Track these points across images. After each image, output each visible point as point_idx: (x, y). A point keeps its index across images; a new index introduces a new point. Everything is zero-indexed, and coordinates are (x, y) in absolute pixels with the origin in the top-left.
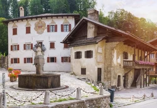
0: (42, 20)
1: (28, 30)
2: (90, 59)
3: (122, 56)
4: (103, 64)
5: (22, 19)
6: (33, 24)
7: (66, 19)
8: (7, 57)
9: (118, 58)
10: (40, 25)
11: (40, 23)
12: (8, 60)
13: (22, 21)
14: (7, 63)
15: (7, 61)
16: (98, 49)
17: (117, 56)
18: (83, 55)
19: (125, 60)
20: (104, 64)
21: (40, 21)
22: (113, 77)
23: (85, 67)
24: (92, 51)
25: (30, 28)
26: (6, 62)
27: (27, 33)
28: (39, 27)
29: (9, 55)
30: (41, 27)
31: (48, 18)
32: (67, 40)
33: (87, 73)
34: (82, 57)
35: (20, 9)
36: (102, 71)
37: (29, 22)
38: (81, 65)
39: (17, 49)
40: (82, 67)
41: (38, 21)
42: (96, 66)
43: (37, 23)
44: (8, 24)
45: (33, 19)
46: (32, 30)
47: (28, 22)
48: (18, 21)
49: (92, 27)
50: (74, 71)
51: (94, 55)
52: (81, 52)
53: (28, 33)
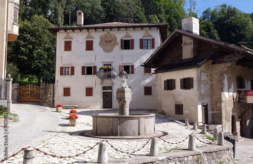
0: (112, 33)
1: (89, 46)
2: (188, 90)
3: (236, 84)
4: (209, 98)
5: (81, 29)
6: (97, 37)
7: (146, 31)
8: (54, 85)
9: (230, 88)
10: (108, 39)
11: (108, 36)
12: (54, 89)
13: (81, 31)
14: (52, 95)
15: (52, 93)
16: (201, 75)
17: (229, 85)
18: (178, 84)
19: (239, 90)
20: (211, 97)
21: (108, 33)
22: (224, 118)
23: (182, 102)
24: (193, 78)
25: (92, 42)
26: (50, 94)
27: (87, 49)
28: (107, 42)
29: (56, 82)
30: (110, 41)
31: (120, 29)
32: (151, 62)
33: (185, 112)
34: (176, 88)
35: (78, 14)
36: (209, 108)
37: (92, 34)
38: (174, 100)
39: (70, 73)
40: (176, 103)
41: (105, 33)
42: (200, 101)
43: (103, 36)
44: (58, 33)
45: (98, 30)
46: (96, 45)
47: (89, 33)
48: (73, 31)
49: (190, 43)
50: (163, 109)
51: (195, 84)
52: (174, 80)
53: (89, 50)
